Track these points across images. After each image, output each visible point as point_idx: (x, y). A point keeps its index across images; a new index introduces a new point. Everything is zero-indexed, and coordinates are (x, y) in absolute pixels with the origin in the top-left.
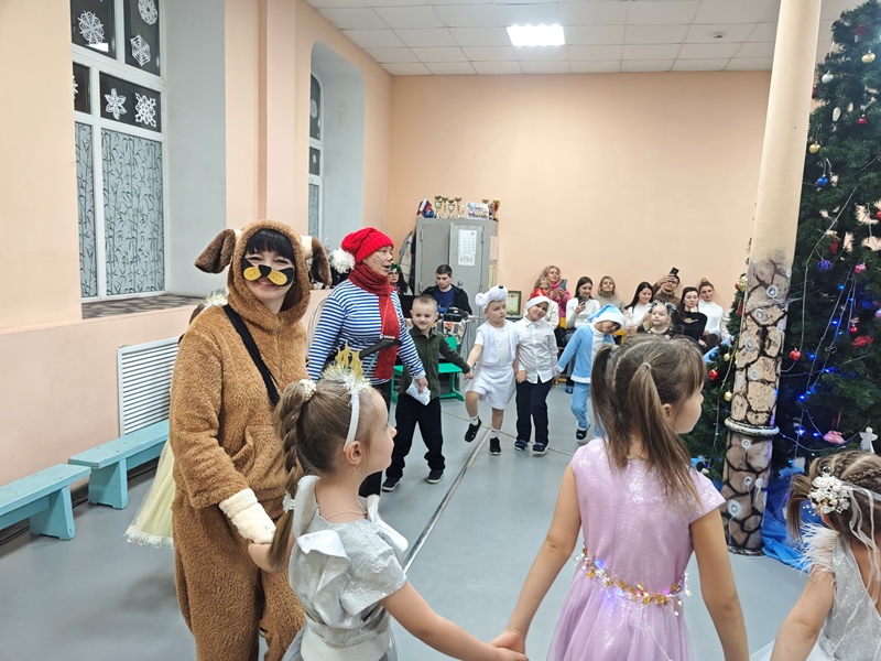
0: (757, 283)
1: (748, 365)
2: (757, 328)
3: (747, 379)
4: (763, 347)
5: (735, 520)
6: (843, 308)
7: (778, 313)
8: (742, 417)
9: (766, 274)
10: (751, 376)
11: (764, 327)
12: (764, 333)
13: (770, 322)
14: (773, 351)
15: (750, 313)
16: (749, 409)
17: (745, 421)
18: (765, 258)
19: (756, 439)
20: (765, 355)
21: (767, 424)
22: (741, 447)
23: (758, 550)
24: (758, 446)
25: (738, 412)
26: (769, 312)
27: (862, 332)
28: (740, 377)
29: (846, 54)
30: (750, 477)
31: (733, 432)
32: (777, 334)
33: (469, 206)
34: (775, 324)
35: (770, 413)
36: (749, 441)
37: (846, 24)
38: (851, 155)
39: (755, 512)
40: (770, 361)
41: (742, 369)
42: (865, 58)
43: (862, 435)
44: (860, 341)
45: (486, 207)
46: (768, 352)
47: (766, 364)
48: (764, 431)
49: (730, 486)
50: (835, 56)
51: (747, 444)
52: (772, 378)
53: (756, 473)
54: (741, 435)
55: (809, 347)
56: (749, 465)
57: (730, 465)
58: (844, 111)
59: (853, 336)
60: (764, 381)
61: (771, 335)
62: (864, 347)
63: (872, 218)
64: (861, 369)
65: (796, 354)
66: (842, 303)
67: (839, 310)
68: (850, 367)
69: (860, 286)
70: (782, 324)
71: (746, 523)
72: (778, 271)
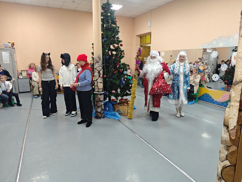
0: (96, 62)
1: (97, 80)
2: (98, 71)
3: (97, 82)
4: (99, 75)
5: (99, 112)
6: (112, 66)
7: (101, 68)
8: (97, 91)
9: (98, 60)
10: (98, 82)
11: (99, 71)
12: (99, 72)
13: (100, 70)
14: (101, 76)
15: (96, 68)
16: (99, 89)
17: (98, 91)
18: (97, 56)
19: (101, 94)
20: (100, 77)
21: (102, 91)
22: (98, 97)
23: (104, 117)
24: (101, 96)
25: (96, 90)
26: (100, 68)
27: (115, 70)
28: (96, 82)
29: (105, 13)
30: (100, 103)
31: (96, 94)
32: (101, 72)
33: (4, 44)
34: (101, 70)
35: (102, 89)
36: (99, 95)
37: (104, 6)
38: (109, 34)
39: (102, 110)
40: (101, 78)
41: (96, 81)
42: (108, 14)
43: (118, 90)
44: (115, 72)
45: (10, 44)
46: (100, 76)
47: (100, 79)
48: (102, 93)
49: (97, 106)
50: (103, 13)
51: (99, 96)
52: (102, 81)
53: (102, 101)
54: (98, 94)
55: (107, 75)
56: (100, 100)
57: (96, 101)
58: (106, 25)
59: (114, 71)
60: (101, 82)
61: (100, 73)
62: (116, 73)
63: (114, 47)
64: (116, 78)
65: (105, 76)
66: (111, 65)
67: (111, 66)
68: (114, 77)
69: (114, 61)
70: (102, 70)
71: (101, 112)
72: (100, 59)
